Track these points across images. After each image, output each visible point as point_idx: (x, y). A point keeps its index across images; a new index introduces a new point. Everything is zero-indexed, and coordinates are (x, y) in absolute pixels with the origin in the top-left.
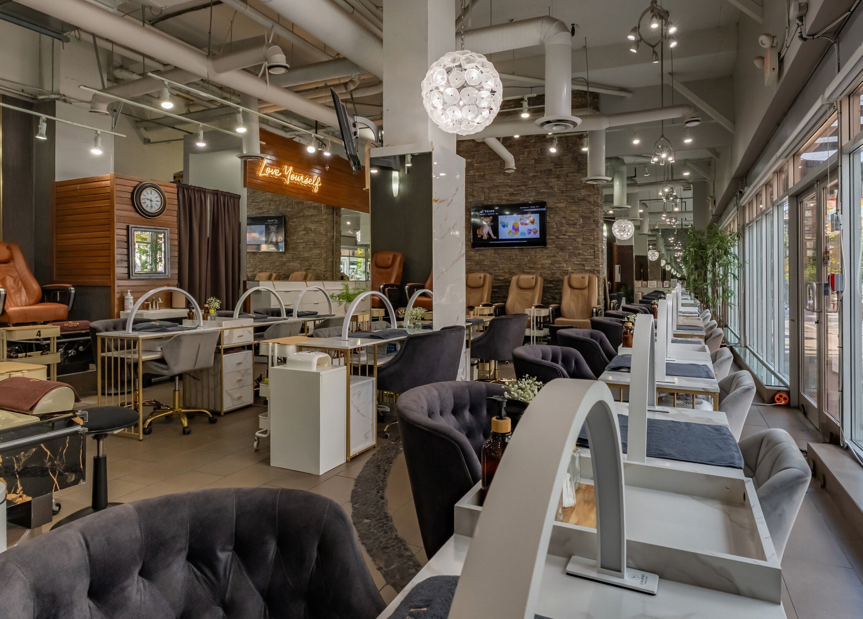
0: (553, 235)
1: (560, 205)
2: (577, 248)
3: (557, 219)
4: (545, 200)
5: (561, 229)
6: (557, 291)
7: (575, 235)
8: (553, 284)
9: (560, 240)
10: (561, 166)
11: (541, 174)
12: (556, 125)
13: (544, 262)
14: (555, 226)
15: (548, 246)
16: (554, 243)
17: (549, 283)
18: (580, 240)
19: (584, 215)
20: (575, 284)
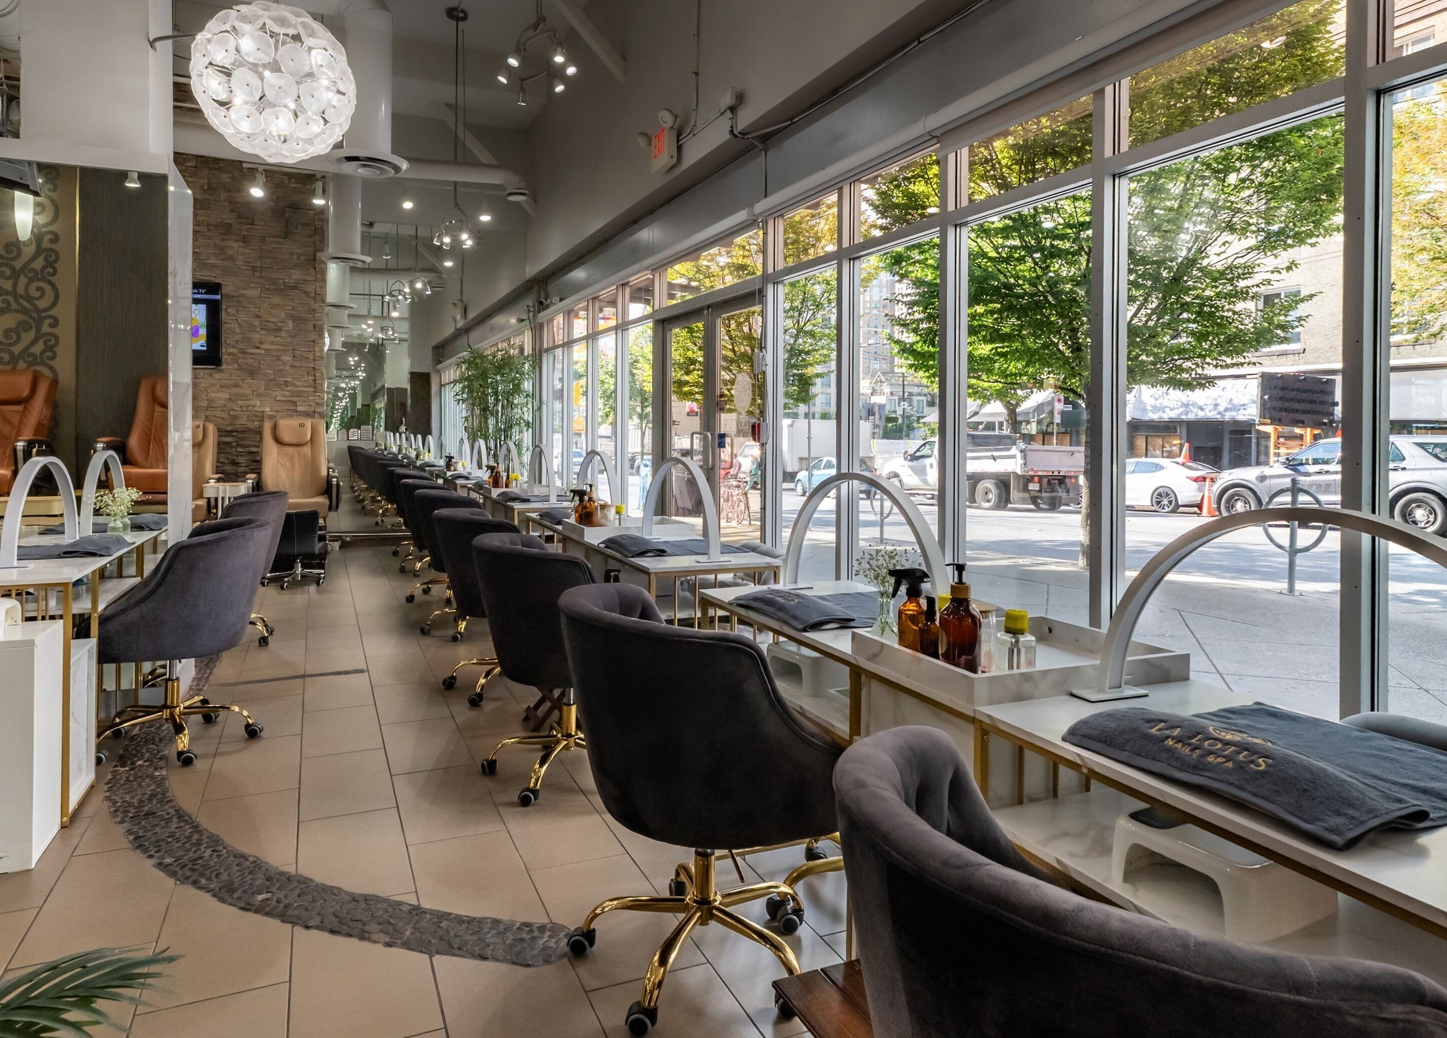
0: (234, 347)
1: (249, 293)
2: (281, 372)
3: (243, 317)
4: (218, 281)
5: (251, 336)
6: (239, 449)
7: (278, 350)
8: (233, 436)
9: (249, 357)
10: (251, 221)
11: (208, 230)
12: (364, 166)
13: (213, 395)
14: (238, 330)
15: (224, 367)
16: (235, 361)
17: (224, 436)
18: (287, 358)
19: (297, 315)
20: (286, 436)
